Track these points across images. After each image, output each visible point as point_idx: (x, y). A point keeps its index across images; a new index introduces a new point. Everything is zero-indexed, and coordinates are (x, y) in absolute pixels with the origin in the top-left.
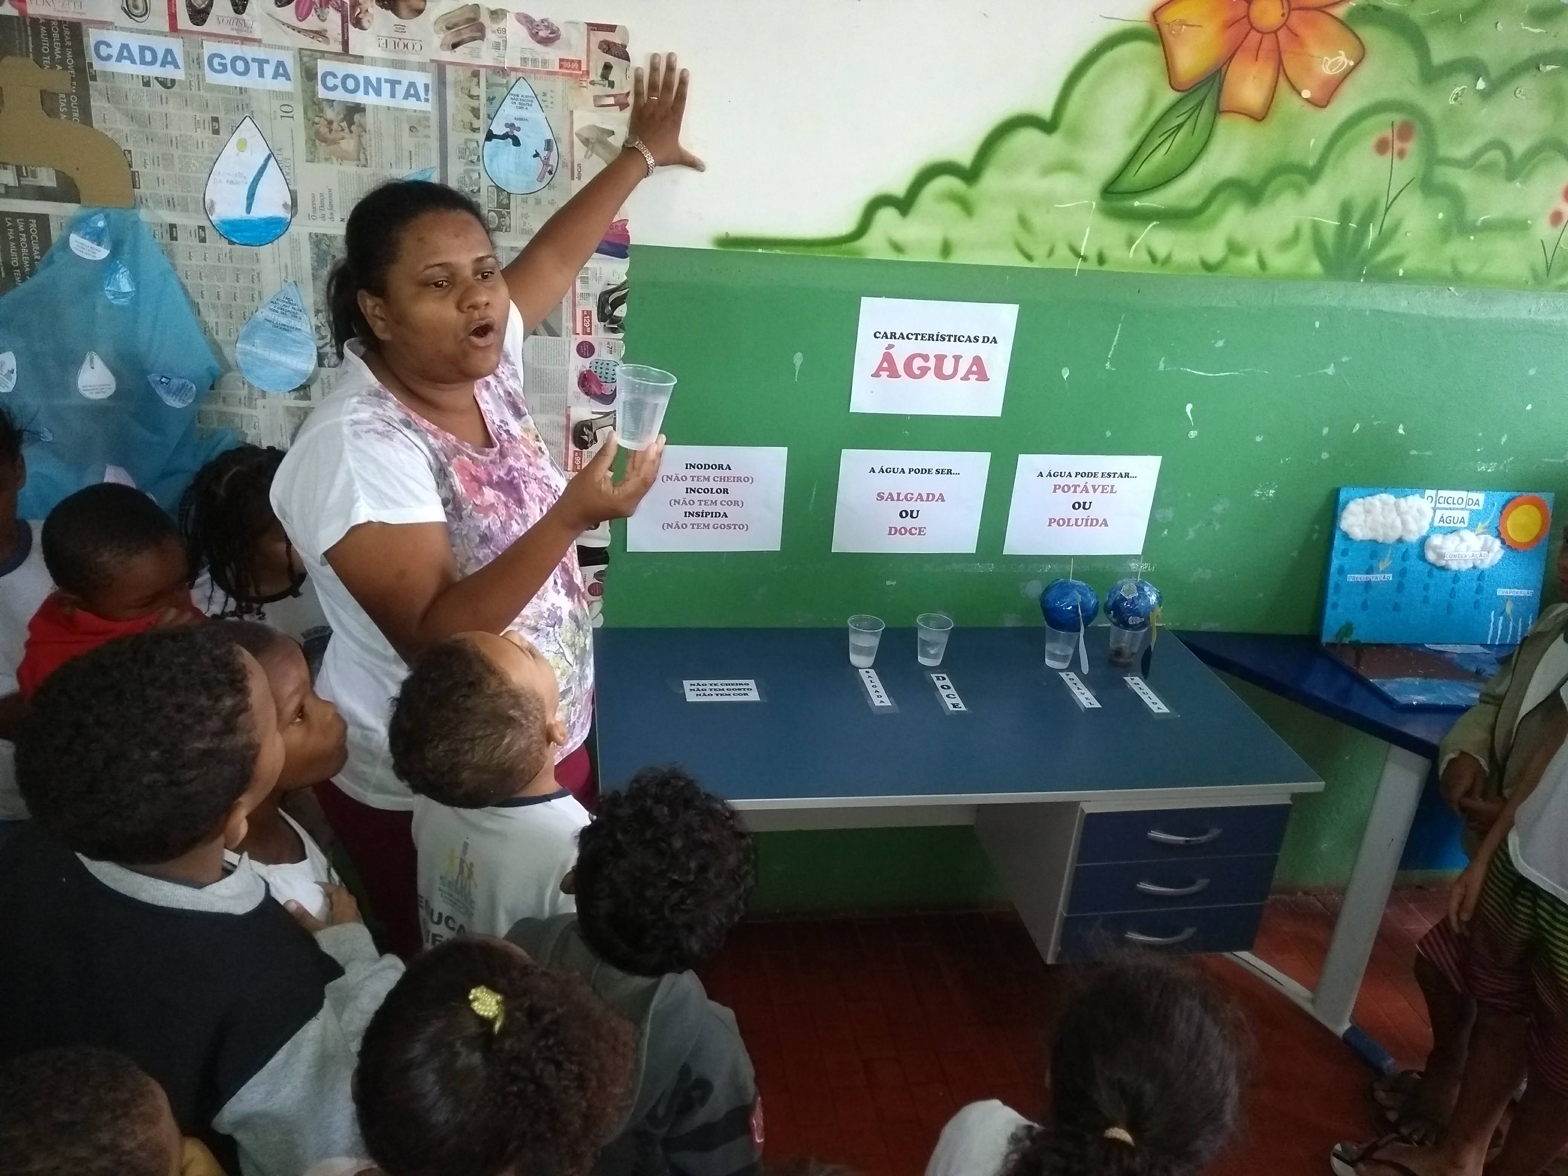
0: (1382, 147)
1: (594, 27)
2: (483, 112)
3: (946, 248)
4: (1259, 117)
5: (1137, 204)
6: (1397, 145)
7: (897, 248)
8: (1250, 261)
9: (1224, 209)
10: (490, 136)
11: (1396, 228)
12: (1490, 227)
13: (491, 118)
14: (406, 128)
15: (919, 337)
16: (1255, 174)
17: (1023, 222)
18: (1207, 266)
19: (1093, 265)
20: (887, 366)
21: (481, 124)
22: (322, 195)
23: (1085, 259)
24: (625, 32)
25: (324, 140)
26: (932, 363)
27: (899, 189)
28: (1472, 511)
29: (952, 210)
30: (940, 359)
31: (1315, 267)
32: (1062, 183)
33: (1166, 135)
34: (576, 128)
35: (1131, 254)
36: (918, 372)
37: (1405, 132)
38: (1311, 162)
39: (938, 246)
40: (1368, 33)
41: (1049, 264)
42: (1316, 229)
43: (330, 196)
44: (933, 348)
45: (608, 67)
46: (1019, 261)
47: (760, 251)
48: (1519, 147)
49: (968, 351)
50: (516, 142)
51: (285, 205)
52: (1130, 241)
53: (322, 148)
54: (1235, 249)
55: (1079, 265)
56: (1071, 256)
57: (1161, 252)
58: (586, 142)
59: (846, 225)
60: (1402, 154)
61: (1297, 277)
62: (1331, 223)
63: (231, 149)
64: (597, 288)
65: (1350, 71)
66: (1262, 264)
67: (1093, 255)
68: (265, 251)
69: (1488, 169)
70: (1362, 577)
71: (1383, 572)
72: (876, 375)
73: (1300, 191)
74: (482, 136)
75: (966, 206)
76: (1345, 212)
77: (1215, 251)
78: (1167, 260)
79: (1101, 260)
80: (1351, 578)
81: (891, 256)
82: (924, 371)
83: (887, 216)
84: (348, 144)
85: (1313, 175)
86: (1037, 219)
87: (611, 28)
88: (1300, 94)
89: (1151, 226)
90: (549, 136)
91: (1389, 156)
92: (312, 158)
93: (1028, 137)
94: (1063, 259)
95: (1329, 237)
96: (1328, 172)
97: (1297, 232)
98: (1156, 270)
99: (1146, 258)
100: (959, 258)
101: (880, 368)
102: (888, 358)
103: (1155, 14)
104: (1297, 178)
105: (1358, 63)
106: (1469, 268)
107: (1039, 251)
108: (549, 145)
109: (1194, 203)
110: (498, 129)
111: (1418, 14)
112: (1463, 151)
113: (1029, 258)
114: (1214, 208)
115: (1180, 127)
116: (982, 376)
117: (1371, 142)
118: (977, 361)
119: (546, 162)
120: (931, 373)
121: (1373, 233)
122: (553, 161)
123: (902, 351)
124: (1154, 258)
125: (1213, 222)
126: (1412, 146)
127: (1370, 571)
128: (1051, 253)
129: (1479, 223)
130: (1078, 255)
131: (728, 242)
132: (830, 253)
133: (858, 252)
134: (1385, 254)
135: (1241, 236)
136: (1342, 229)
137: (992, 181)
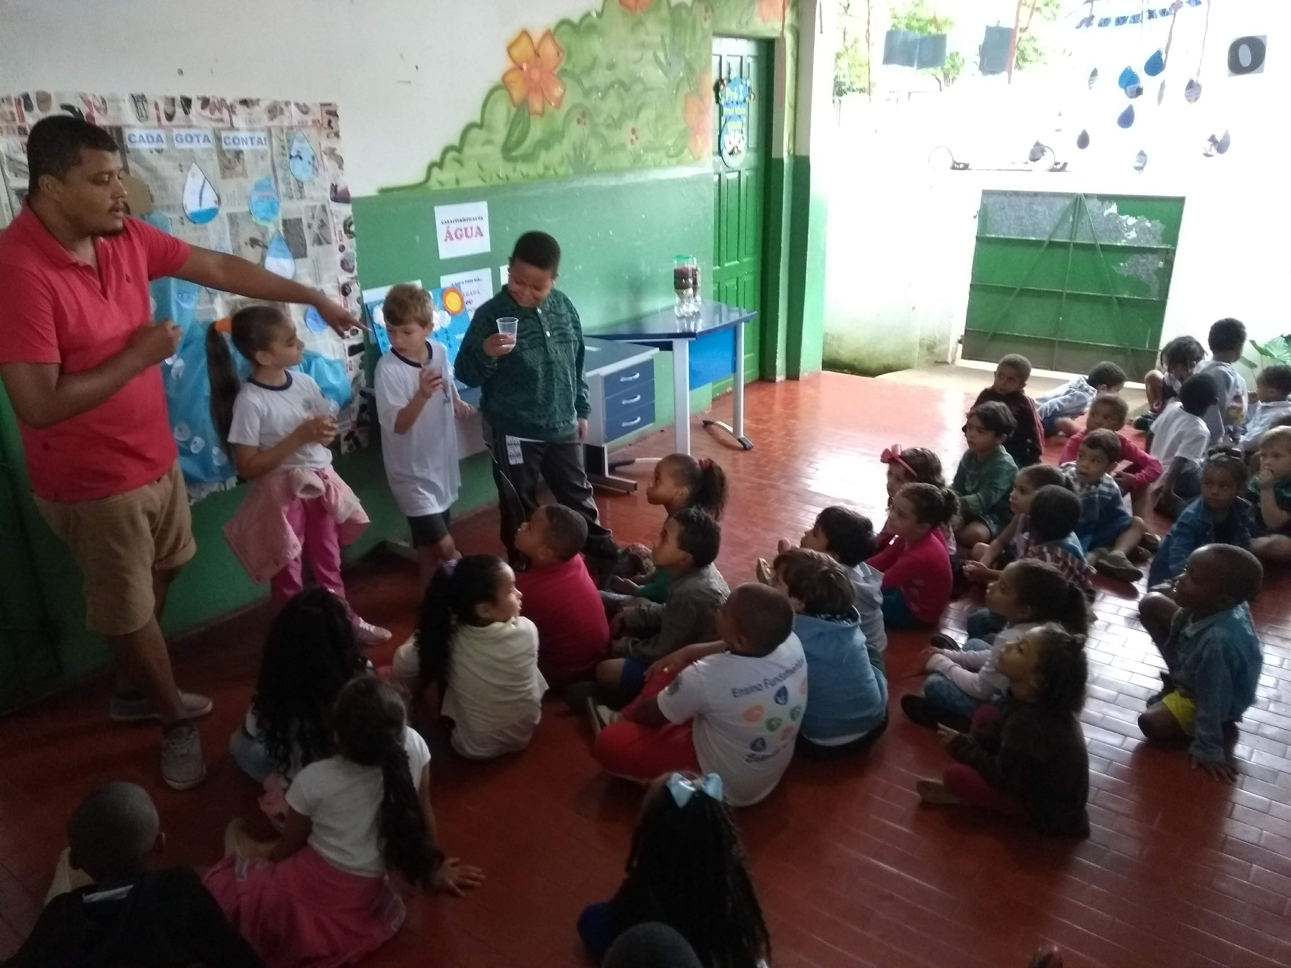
0: (579, 121)
1: (323, 105)
2: (286, 148)
3: (457, 181)
4: (542, 114)
5: (513, 154)
6: (583, 120)
7: (441, 183)
8: (552, 172)
9: (540, 152)
10: (291, 157)
11: (590, 151)
12: (615, 148)
13: (290, 149)
14: (259, 158)
17: (480, 167)
18: (539, 176)
19: (505, 181)
20: (449, 236)
21: (287, 152)
22: (231, 195)
23: (502, 179)
24: (336, 106)
25: (228, 168)
29: (456, 165)
30: (466, 229)
31: (571, 171)
32: (489, 149)
33: (516, 125)
34: (322, 149)
35: (516, 175)
37: (584, 115)
39: (454, 181)
40: (565, 80)
41: (492, 183)
42: (568, 156)
43: (234, 195)
44: (462, 225)
45: (330, 122)
47: (396, 193)
49: (474, 224)
50: (301, 158)
51: (215, 202)
52: (515, 170)
53: (228, 172)
55: (501, 182)
56: (497, 178)
57: (525, 172)
58: (327, 155)
61: (567, 176)
62: (571, 153)
63: (190, 178)
64: (342, 219)
65: (563, 94)
66: (556, 173)
68: (210, 225)
69: (609, 126)
72: (446, 240)
74: (288, 157)
76: (575, 148)
77: (541, 170)
78: (527, 176)
79: (508, 178)
82: (461, 236)
83: (435, 171)
84: (239, 168)
85: (562, 135)
86: (485, 165)
87: (329, 105)
88: (551, 104)
90: (312, 153)
92: (224, 176)
93: (475, 132)
94: (495, 180)
95: (572, 158)
96: (566, 134)
97: (563, 157)
98: (524, 180)
99: (521, 176)
102: (448, 232)
103: (504, 78)
105: (564, 91)
106: (613, 165)
107: (488, 179)
108: (313, 158)
109: (530, 151)
110: (294, 153)
111: (577, 71)
113: (485, 181)
116: (481, 235)
118: (478, 228)
119: (314, 166)
121: (584, 155)
122: (316, 164)
123: (453, 227)
124: (523, 175)
128: (491, 178)
129: (612, 147)
131: (383, 191)
132: (419, 190)
133: (429, 188)
134: (589, 163)
136: (575, 155)
137: (467, 151)
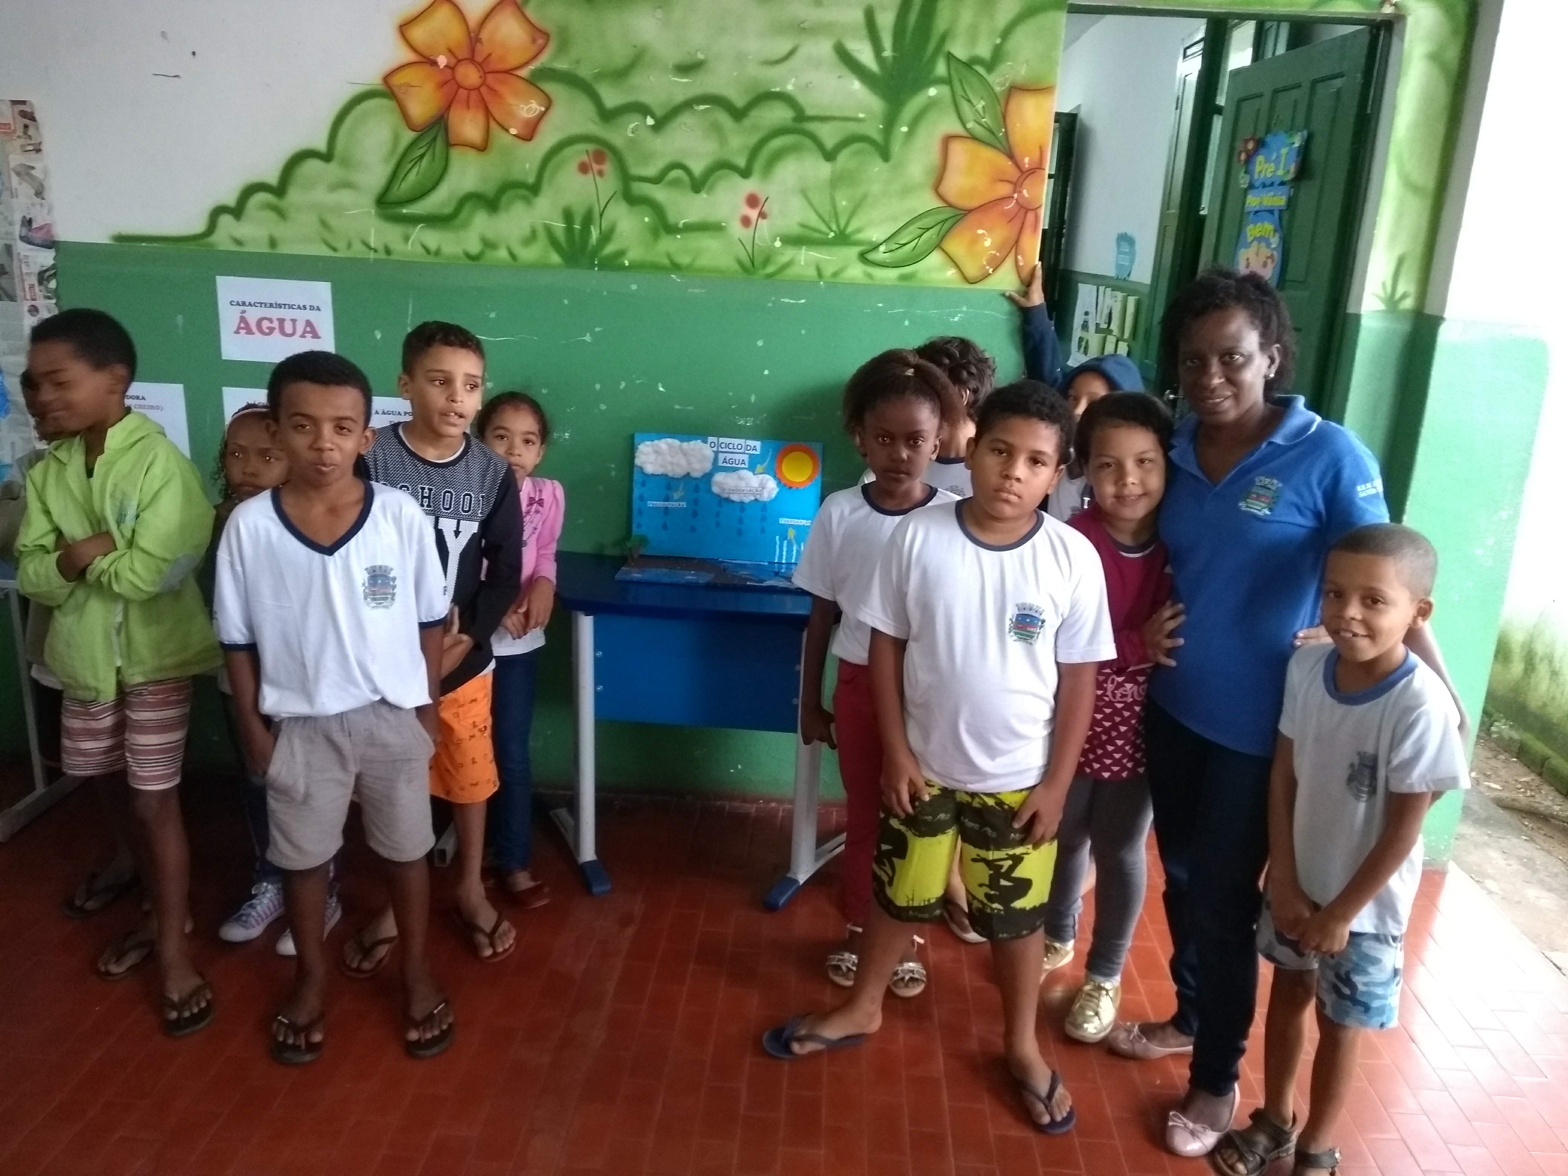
0: (584, 168)
1: (15, 103)
3: (273, 243)
4: (481, 148)
5: (404, 211)
6: (596, 167)
7: (238, 242)
8: (503, 253)
9: (472, 215)
11: (612, 230)
12: (690, 228)
15: (263, 305)
16: (489, 189)
17: (324, 224)
18: (469, 256)
19: (382, 255)
20: (244, 326)
23: (375, 251)
24: (31, 105)
26: (276, 324)
27: (231, 200)
28: (751, 455)
29: (272, 215)
30: (281, 321)
31: (556, 258)
32: (345, 197)
33: (413, 162)
35: (409, 248)
36: (267, 331)
37: (599, 157)
38: (531, 180)
39: (266, 241)
40: (550, 87)
41: (350, 254)
42: (549, 230)
44: (275, 313)
45: (26, 127)
46: (326, 252)
47: (144, 244)
48: (698, 167)
49: (302, 316)
52: (406, 239)
54: (488, 244)
55: (372, 255)
56: (363, 248)
57: (432, 245)
58: (18, 174)
59: (198, 226)
60: (601, 173)
61: (542, 266)
62: (559, 225)
64: (36, 269)
65: (542, 115)
67: (380, 247)
69: (676, 183)
70: (660, 504)
71: (676, 501)
72: (237, 332)
73: (528, 201)
75: (281, 213)
76: (568, 216)
77: (474, 247)
78: (437, 253)
79: (388, 251)
80: (650, 504)
81: (233, 248)
82: (272, 330)
83: (226, 220)
85: (535, 189)
86: (333, 222)
87: (24, 102)
88: (507, 131)
89: (419, 226)
91: (590, 175)
93: (312, 166)
94: (359, 250)
95: (560, 235)
96: (545, 186)
97: (534, 231)
98: (430, 259)
99: (420, 250)
100: (284, 249)
101: (239, 328)
102: (243, 319)
103: (386, 79)
104: (523, 192)
105: (547, 109)
106: (684, 260)
107: (341, 245)
109: (448, 210)
111: (584, 72)
112: (651, 171)
113: (335, 249)
114: (463, 215)
115: (422, 156)
116: (314, 335)
117: (573, 166)
118: (309, 323)
120: (277, 331)
121: (595, 234)
123: (253, 314)
124: (428, 251)
125: (465, 225)
126: (608, 167)
127: (667, 499)
128: (349, 246)
129: (681, 225)
130: (369, 247)
131: (121, 239)
132: (192, 246)
133: (211, 245)
134: (609, 249)
135: (490, 235)
136: (569, 229)
137: (294, 195)
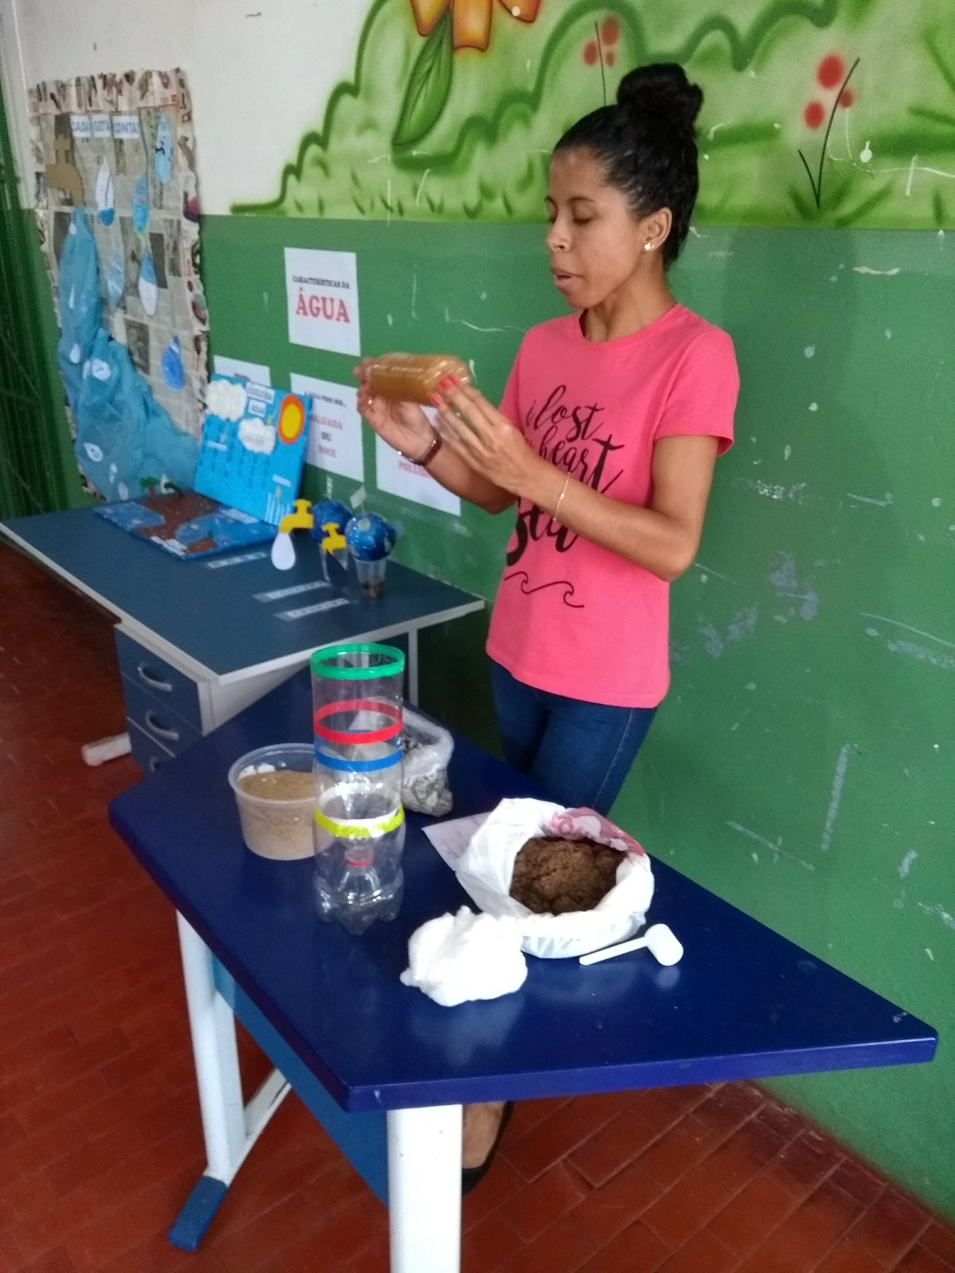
0: (591, 55)
3: (321, 206)
4: (483, 47)
6: (605, 49)
7: (300, 207)
8: (498, 204)
9: (471, 150)
10: (157, 150)
13: (156, 138)
14: (134, 150)
15: (313, 282)
16: (489, 109)
17: (355, 179)
18: (467, 212)
19: (397, 216)
20: (302, 306)
21: (155, 143)
23: (391, 210)
26: (320, 304)
27: (294, 157)
29: (319, 172)
30: (324, 301)
32: (369, 140)
33: (422, 81)
34: (178, 139)
35: (417, 203)
36: (316, 312)
37: (610, 32)
38: (531, 87)
39: (317, 204)
41: (373, 216)
44: (320, 291)
46: (355, 215)
47: (247, 214)
48: (743, 24)
49: (336, 295)
50: (163, 152)
52: (415, 191)
55: (389, 216)
56: (383, 208)
57: (437, 201)
58: (181, 146)
59: (276, 191)
60: (610, 59)
63: (101, 172)
64: (190, 244)
66: (508, 207)
67: (395, 206)
68: (111, 228)
72: (298, 312)
73: (527, 121)
75: (325, 169)
77: (472, 195)
78: (441, 209)
79: (401, 211)
81: (297, 214)
82: (318, 311)
83: (292, 182)
85: (535, 100)
86: (362, 176)
88: (510, 12)
89: (426, 173)
90: (171, 145)
91: (598, 65)
93: (346, 102)
94: (379, 211)
96: (546, 93)
97: (531, 166)
98: (434, 219)
99: (426, 206)
100: (328, 213)
101: (299, 308)
102: (301, 298)
107: (366, 206)
108: (172, 152)
109: (450, 147)
110: (159, 145)
112: (677, 41)
113: (362, 211)
114: (465, 151)
115: (429, 71)
116: (346, 318)
117: (578, 53)
118: (342, 304)
119: (172, 163)
120: (321, 314)
123: (307, 291)
124: (433, 207)
125: (466, 166)
126: (620, 47)
128: (372, 206)
130: (386, 205)
131: (238, 209)
132: (273, 215)
133: (284, 212)
135: (488, 179)
137: (334, 143)
